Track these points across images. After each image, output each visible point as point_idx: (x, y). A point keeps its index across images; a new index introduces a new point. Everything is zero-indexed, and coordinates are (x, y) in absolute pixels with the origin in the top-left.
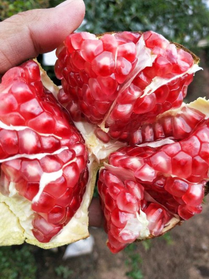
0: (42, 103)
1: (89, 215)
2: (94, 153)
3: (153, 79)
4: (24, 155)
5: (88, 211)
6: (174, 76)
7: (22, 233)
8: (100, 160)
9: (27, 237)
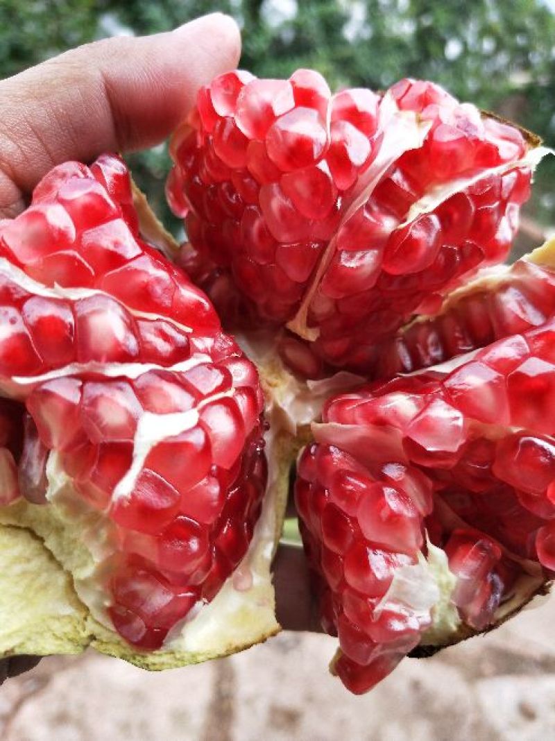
1: (273, 582)
2: (280, 404)
7: (82, 620)
8: (298, 426)
9: (95, 634)
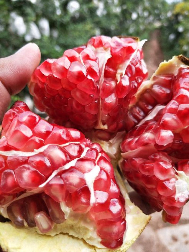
7: (94, 251)
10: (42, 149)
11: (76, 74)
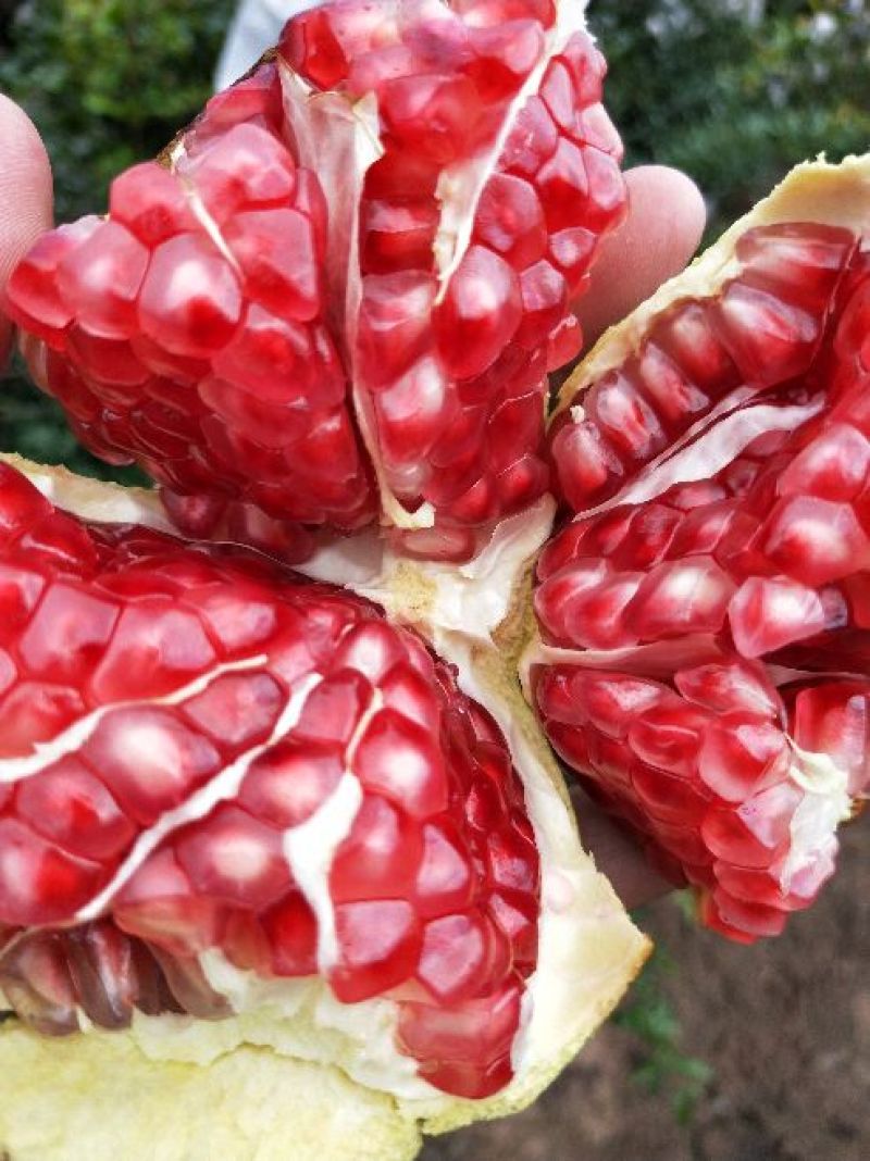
0: (100, 583)
1: (600, 867)
3: (438, 195)
4: (166, 824)
5: (587, 853)
6: (501, 116)
7: (392, 1112)
8: (492, 634)
9: (421, 1114)
10: (75, 737)
11: (184, 316)
